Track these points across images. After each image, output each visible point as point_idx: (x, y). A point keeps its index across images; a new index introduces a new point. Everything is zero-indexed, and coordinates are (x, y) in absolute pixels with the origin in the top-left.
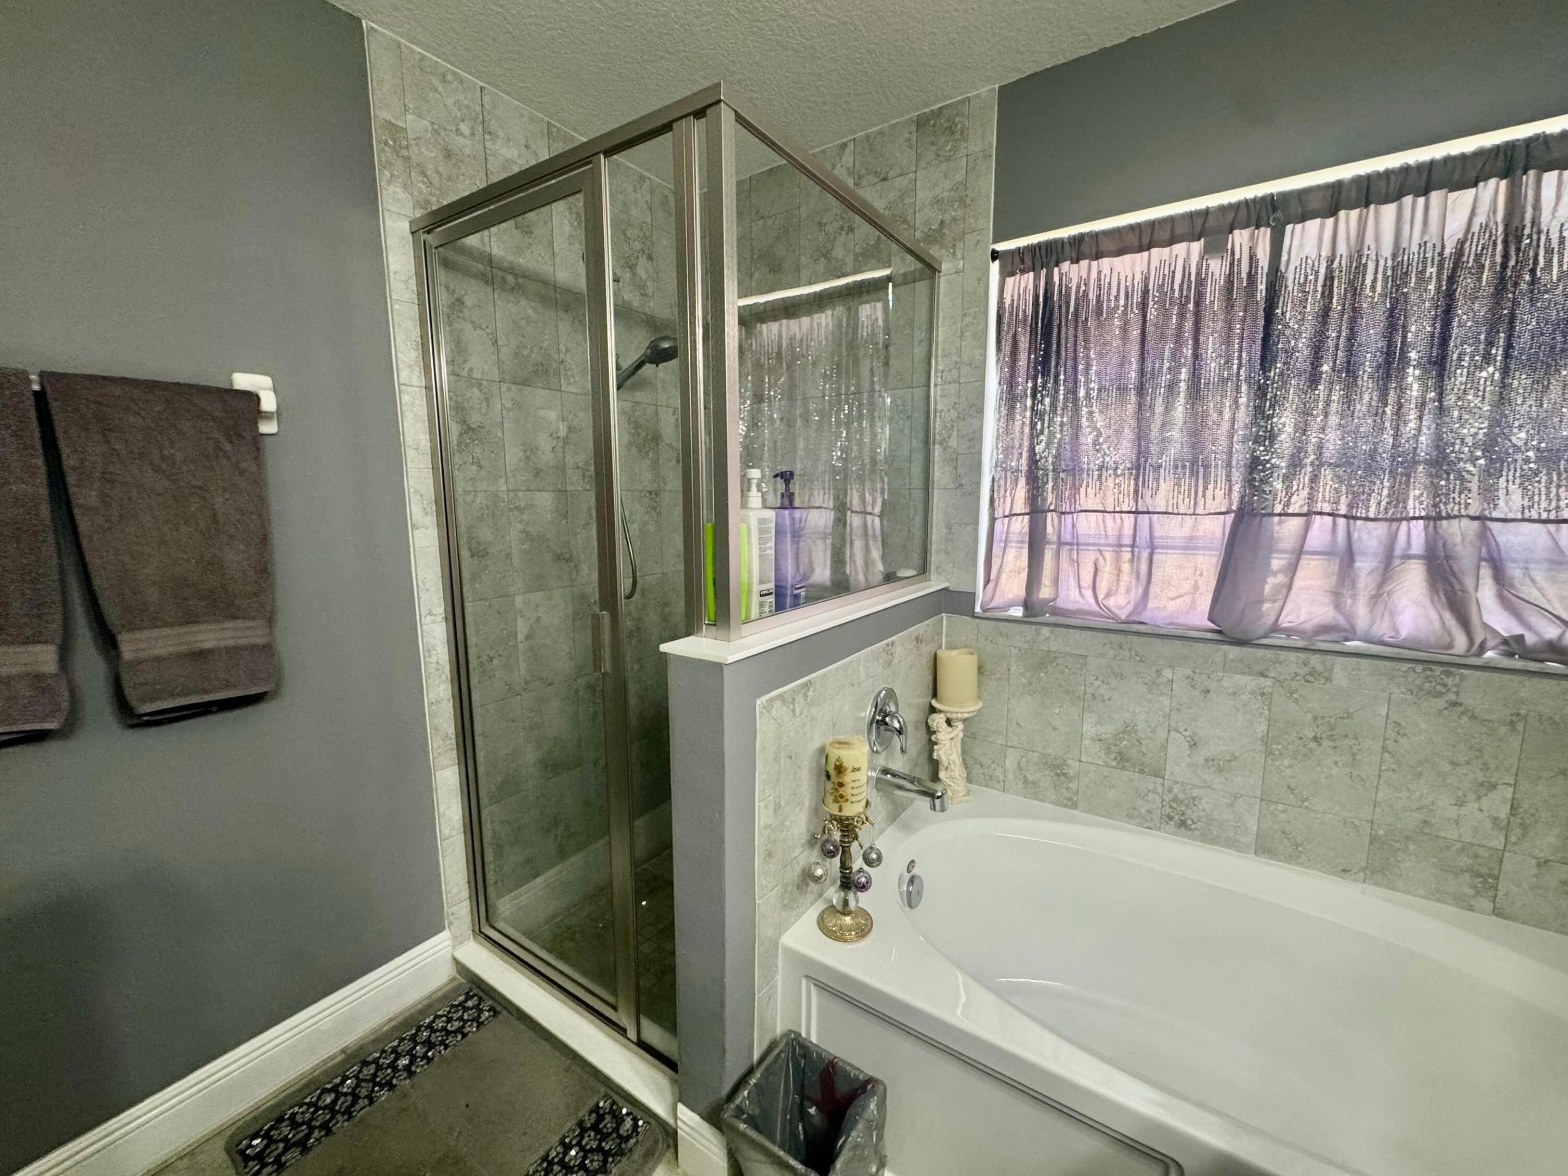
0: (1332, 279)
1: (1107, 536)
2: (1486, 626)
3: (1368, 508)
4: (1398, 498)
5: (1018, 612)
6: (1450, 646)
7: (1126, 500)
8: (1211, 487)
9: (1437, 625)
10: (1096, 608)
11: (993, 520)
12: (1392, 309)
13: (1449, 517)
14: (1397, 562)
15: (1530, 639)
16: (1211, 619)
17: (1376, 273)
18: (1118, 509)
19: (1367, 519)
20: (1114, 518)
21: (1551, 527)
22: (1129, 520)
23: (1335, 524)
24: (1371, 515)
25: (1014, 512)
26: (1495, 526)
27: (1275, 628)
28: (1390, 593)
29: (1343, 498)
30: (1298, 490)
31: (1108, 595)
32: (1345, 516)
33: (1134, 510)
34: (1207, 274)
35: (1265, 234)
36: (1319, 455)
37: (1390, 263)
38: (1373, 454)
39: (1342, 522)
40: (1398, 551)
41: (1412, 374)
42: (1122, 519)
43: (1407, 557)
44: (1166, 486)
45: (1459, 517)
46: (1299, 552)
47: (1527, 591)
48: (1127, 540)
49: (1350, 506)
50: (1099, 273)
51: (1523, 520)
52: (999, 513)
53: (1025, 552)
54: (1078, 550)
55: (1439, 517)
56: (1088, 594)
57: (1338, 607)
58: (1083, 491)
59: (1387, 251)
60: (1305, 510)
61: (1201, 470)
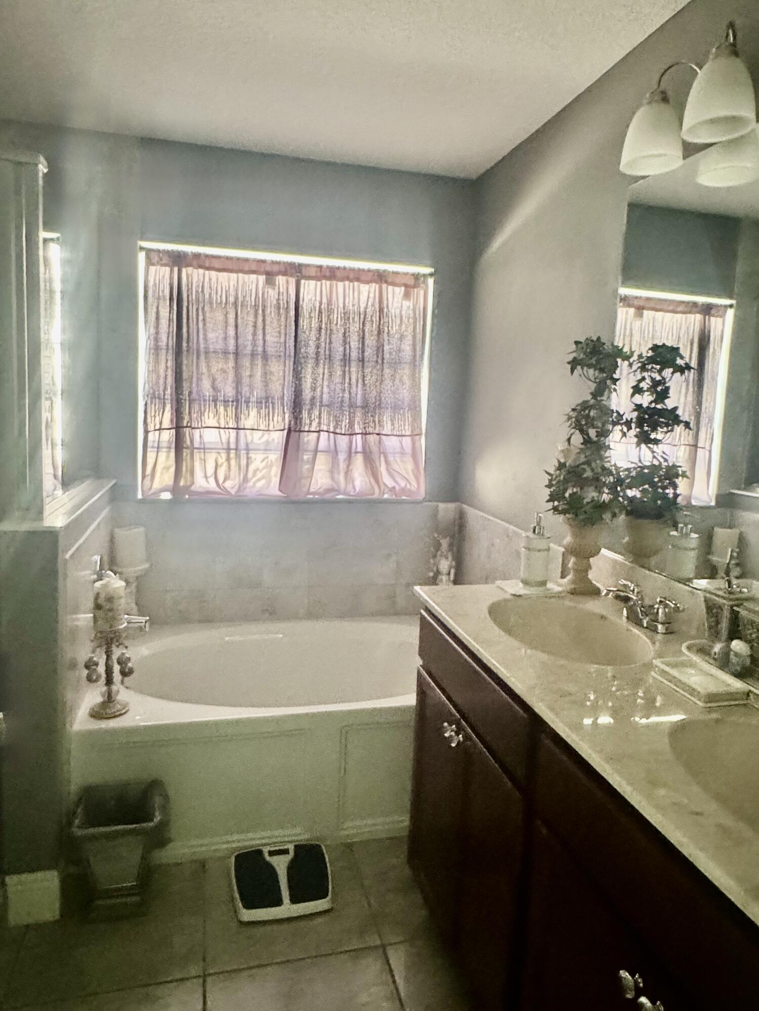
0: (322, 313)
1: (222, 443)
2: (385, 484)
3: (341, 429)
4: (351, 424)
5: (166, 496)
6: (373, 494)
7: (231, 420)
8: (276, 415)
9: (368, 485)
10: (217, 490)
11: (146, 432)
12: (345, 333)
13: (370, 434)
14: (353, 455)
15: (397, 488)
16: (280, 490)
17: (338, 314)
18: (227, 426)
19: (341, 434)
20: (225, 432)
21: (400, 438)
22: (233, 433)
23: (329, 435)
24: (343, 432)
25: (163, 427)
26: (383, 437)
27: (308, 493)
28: (351, 470)
29: (331, 423)
30: (314, 419)
31: (224, 482)
32: (333, 432)
33: (236, 427)
34: (268, 296)
35: (292, 281)
36: (321, 402)
37: (342, 311)
38: (342, 401)
39: (332, 435)
40: (353, 450)
41: (353, 364)
42: (229, 433)
43: (356, 452)
44: (253, 412)
45: (373, 434)
46: (316, 451)
47: (396, 467)
48: (233, 446)
49: (335, 428)
50: (210, 279)
51: (392, 435)
52: (151, 427)
53: (173, 454)
54: (204, 452)
55: (366, 434)
56: (212, 480)
57: (333, 479)
58: (206, 414)
59: (341, 305)
60: (318, 429)
61: (271, 405)
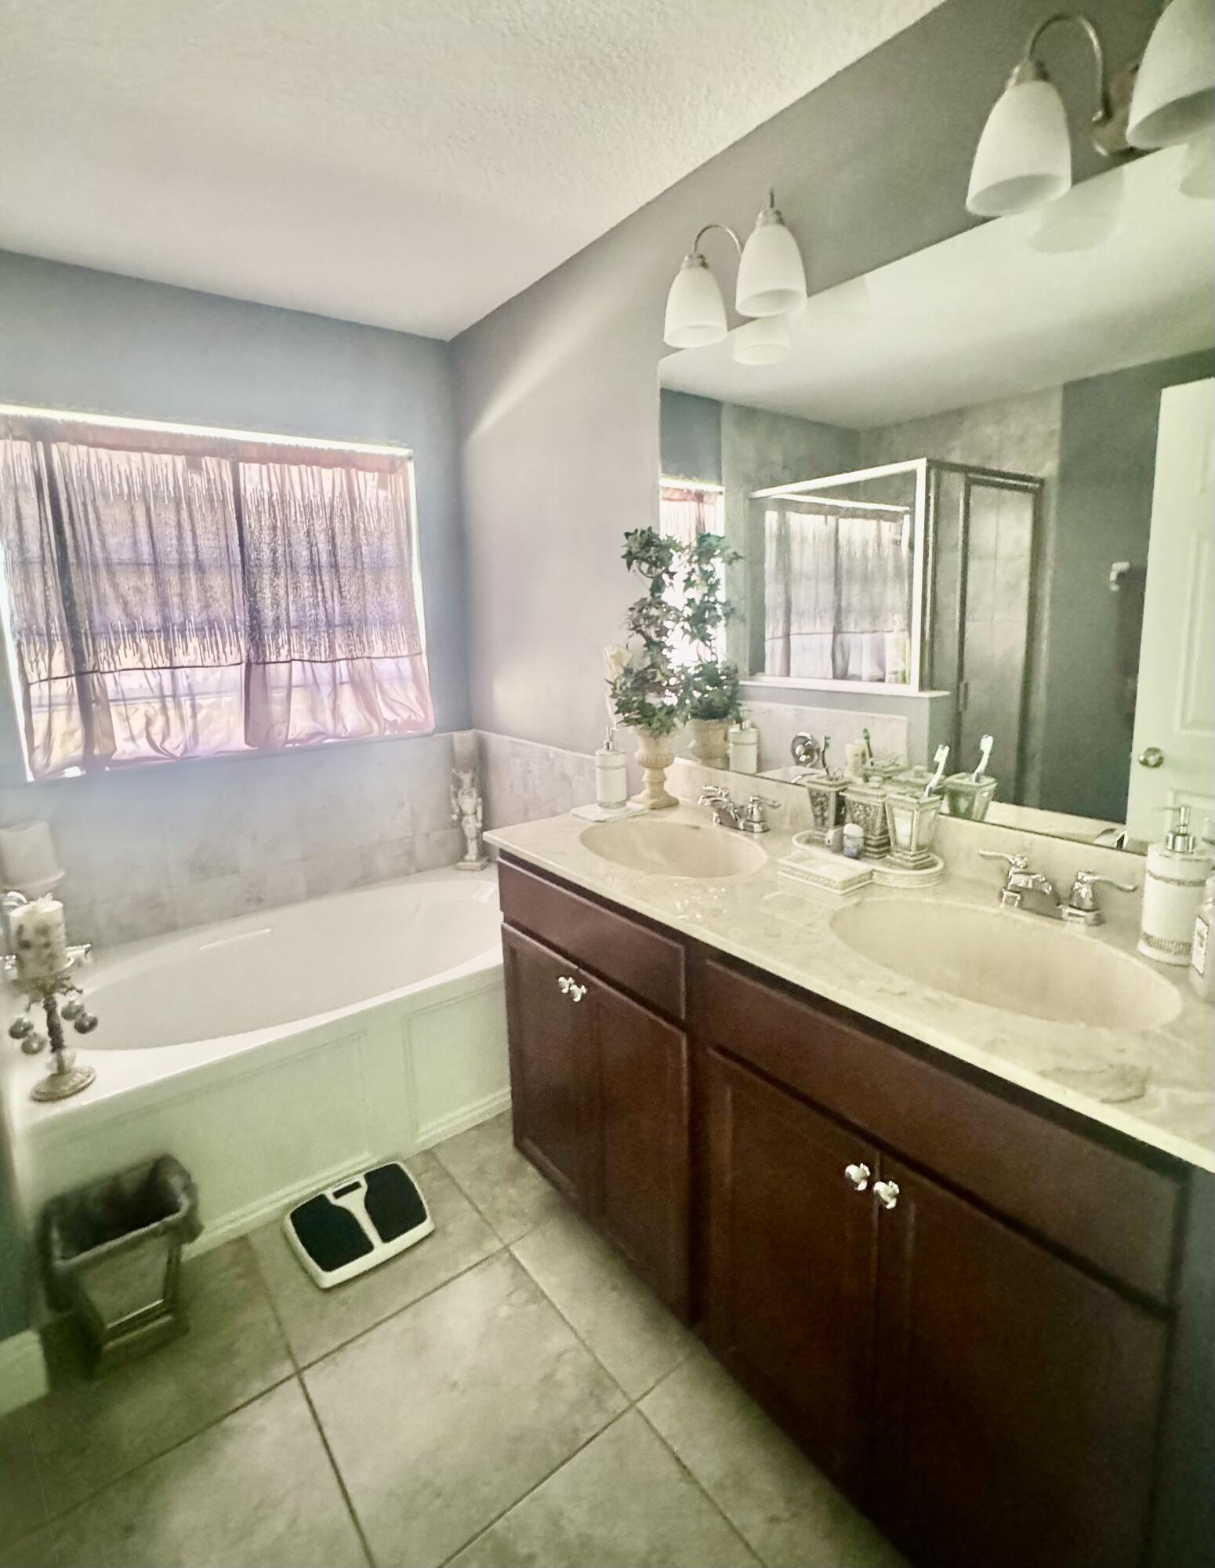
0: (274, 507)
1: (151, 688)
2: (385, 720)
3: (320, 655)
4: (332, 647)
5: (74, 772)
6: (372, 732)
7: (160, 657)
8: (228, 644)
9: (364, 722)
10: (153, 753)
11: (27, 686)
12: (308, 532)
13: (357, 658)
14: (338, 687)
15: (399, 721)
16: (247, 742)
17: (295, 508)
18: (155, 666)
19: (321, 662)
20: (154, 673)
21: (396, 660)
22: (166, 674)
23: (303, 667)
24: (323, 660)
25: (53, 676)
26: (374, 661)
27: (287, 741)
28: (339, 706)
29: (305, 649)
30: (283, 645)
31: (163, 742)
32: (308, 661)
33: (168, 665)
34: (193, 484)
35: (226, 465)
36: (288, 622)
37: (301, 504)
38: (316, 620)
39: (307, 664)
40: (338, 681)
41: (324, 572)
42: (160, 674)
43: (342, 683)
44: (194, 643)
45: (361, 658)
46: (290, 687)
47: (394, 695)
48: (168, 691)
49: (312, 653)
51: (385, 657)
52: (33, 677)
53: (76, 713)
54: (125, 705)
55: (352, 659)
56: (143, 743)
57: (315, 719)
58: (121, 651)
59: (299, 496)
60: (289, 659)
61: (218, 632)
